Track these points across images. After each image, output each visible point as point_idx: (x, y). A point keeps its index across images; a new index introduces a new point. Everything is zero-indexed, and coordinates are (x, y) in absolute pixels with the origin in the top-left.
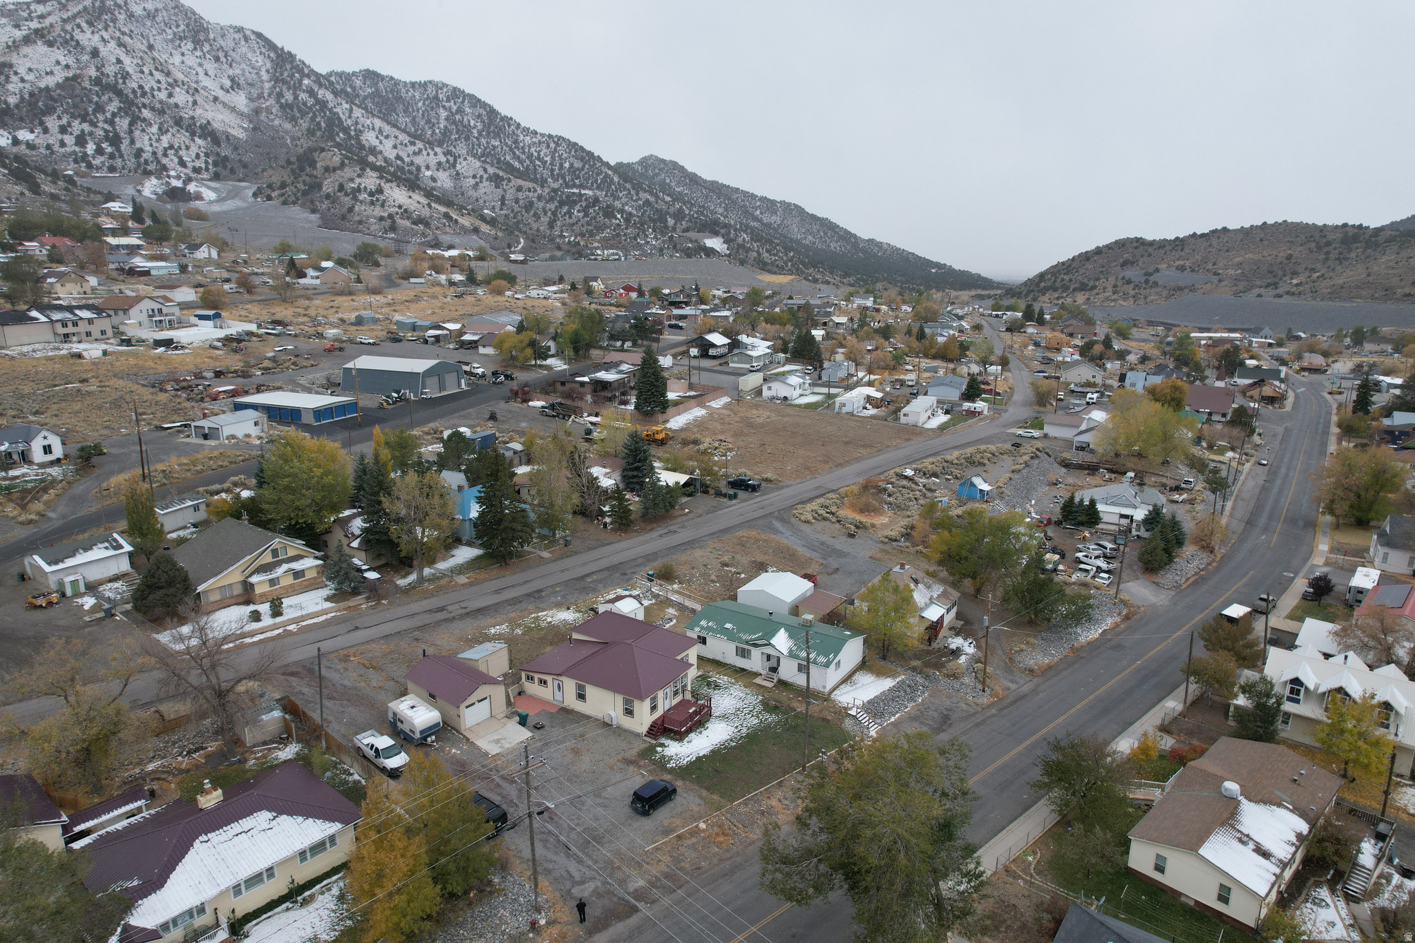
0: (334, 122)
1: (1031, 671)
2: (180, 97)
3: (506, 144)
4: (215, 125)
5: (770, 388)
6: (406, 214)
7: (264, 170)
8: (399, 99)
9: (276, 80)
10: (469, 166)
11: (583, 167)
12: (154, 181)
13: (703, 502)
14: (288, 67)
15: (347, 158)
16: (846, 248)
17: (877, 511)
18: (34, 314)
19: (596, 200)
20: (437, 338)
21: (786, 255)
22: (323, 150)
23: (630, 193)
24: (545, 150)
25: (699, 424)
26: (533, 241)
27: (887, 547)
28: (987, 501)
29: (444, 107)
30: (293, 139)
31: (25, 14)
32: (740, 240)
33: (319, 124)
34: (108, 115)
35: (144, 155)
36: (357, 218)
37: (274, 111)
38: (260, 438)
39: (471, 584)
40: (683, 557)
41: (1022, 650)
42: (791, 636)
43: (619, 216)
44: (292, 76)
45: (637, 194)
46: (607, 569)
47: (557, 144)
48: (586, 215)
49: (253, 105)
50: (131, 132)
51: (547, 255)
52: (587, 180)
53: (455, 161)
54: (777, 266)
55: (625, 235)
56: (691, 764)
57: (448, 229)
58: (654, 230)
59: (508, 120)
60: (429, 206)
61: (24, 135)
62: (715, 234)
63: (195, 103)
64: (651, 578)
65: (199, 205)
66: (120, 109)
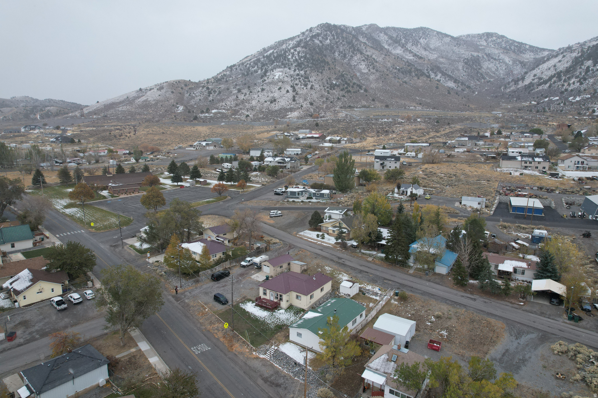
18: (518, 158)
42: (315, 317)
64: (396, 294)
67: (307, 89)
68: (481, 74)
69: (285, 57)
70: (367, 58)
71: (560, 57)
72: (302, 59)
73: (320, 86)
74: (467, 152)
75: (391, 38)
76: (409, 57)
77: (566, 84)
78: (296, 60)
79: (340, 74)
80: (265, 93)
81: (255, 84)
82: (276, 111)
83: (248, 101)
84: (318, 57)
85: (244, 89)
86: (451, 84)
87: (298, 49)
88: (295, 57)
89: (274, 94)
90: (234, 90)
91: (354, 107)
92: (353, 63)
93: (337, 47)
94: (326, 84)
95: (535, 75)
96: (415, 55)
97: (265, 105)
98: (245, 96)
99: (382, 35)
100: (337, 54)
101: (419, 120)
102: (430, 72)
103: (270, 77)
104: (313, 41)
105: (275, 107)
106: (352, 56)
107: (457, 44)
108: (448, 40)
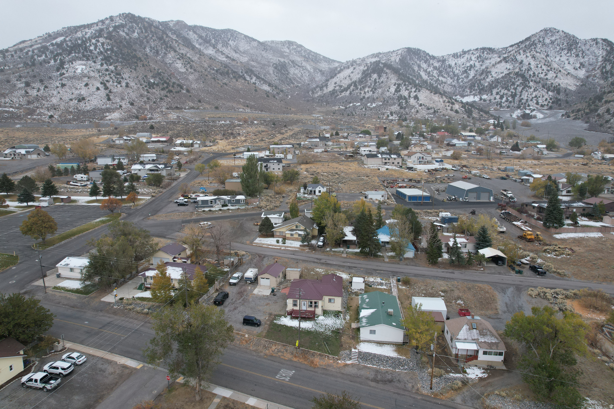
2: (551, 75)
4: (562, 85)
7: (575, 104)
9: (605, 60)
12: (519, 111)
31: (504, 52)
34: (515, 86)
35: (523, 101)
37: (597, 75)
49: (587, 74)
50: (521, 92)
61: (484, 97)
63: (556, 77)
64: (398, 281)
65: (533, 121)
66: (521, 83)
67: (121, 86)
68: (290, 80)
69: (86, 48)
70: (182, 57)
71: (351, 69)
72: (109, 53)
73: (136, 84)
74: (325, 152)
75: (201, 37)
76: (223, 58)
77: (363, 92)
78: (101, 52)
79: (156, 72)
80: (66, 88)
81: (50, 78)
82: (88, 111)
83: (44, 98)
84: (128, 52)
85: (34, 82)
86: (266, 88)
87: (101, 40)
88: (99, 49)
89: (80, 90)
90: (19, 82)
91: (182, 109)
92: (168, 61)
93: (148, 42)
94: (143, 82)
95: (335, 83)
96: (227, 57)
97: (71, 104)
98: (38, 91)
99: (191, 33)
100: (148, 50)
101: (255, 122)
102: (245, 75)
103: (70, 70)
104: (118, 32)
105: (86, 106)
106: (165, 53)
107: (264, 49)
108: (255, 44)
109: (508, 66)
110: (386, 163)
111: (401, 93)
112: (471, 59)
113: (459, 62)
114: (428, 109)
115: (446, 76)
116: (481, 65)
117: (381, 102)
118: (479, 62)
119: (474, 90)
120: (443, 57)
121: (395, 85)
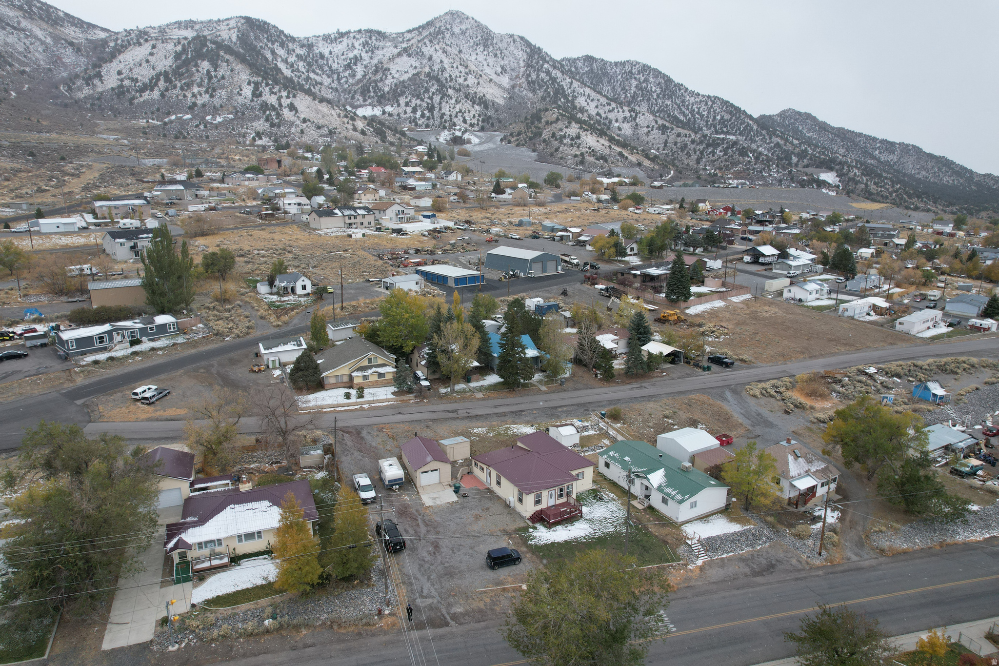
0: (560, 91)
1: (882, 551)
2: (471, 80)
3: (676, 104)
4: (487, 97)
5: (789, 291)
6: (593, 152)
7: (510, 124)
8: (605, 74)
9: (528, 66)
10: (645, 119)
11: (731, 118)
12: (446, 132)
13: (681, 368)
14: (536, 57)
15: (561, 115)
16: (959, 182)
17: (823, 396)
18: (337, 211)
19: (735, 143)
20: (562, 237)
21: (893, 187)
22: (547, 110)
23: (764, 138)
24: (704, 107)
25: (713, 314)
26: (680, 172)
27: (814, 427)
28: (938, 404)
29: (635, 78)
30: (532, 103)
31: (401, 40)
32: (851, 175)
33: (549, 93)
34: (431, 94)
35: (445, 117)
36: (560, 155)
37: (524, 86)
38: (416, 292)
39: (484, 399)
40: (637, 406)
41: (881, 531)
42: (666, 476)
43: (751, 155)
44: (537, 63)
45: (770, 139)
46: (577, 405)
47: (714, 103)
48: (725, 154)
49: (512, 83)
50: (440, 103)
51: (681, 183)
52: (732, 128)
53: (636, 116)
54: (882, 196)
55: (754, 169)
56: (546, 545)
57: (620, 163)
58: (777, 166)
59: (679, 86)
60: (610, 147)
61: (388, 109)
62: (830, 169)
63: (478, 83)
65: (468, 147)
66: (437, 90)
74: (212, 210)
95: (119, 73)
109: (413, 61)
110: (350, 224)
111: (263, 98)
112: (353, 46)
113: (335, 49)
114: (319, 128)
115: (320, 72)
116: (371, 58)
117: (231, 113)
118: (367, 52)
119: (369, 97)
120: (308, 39)
121: (249, 84)
